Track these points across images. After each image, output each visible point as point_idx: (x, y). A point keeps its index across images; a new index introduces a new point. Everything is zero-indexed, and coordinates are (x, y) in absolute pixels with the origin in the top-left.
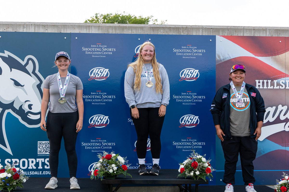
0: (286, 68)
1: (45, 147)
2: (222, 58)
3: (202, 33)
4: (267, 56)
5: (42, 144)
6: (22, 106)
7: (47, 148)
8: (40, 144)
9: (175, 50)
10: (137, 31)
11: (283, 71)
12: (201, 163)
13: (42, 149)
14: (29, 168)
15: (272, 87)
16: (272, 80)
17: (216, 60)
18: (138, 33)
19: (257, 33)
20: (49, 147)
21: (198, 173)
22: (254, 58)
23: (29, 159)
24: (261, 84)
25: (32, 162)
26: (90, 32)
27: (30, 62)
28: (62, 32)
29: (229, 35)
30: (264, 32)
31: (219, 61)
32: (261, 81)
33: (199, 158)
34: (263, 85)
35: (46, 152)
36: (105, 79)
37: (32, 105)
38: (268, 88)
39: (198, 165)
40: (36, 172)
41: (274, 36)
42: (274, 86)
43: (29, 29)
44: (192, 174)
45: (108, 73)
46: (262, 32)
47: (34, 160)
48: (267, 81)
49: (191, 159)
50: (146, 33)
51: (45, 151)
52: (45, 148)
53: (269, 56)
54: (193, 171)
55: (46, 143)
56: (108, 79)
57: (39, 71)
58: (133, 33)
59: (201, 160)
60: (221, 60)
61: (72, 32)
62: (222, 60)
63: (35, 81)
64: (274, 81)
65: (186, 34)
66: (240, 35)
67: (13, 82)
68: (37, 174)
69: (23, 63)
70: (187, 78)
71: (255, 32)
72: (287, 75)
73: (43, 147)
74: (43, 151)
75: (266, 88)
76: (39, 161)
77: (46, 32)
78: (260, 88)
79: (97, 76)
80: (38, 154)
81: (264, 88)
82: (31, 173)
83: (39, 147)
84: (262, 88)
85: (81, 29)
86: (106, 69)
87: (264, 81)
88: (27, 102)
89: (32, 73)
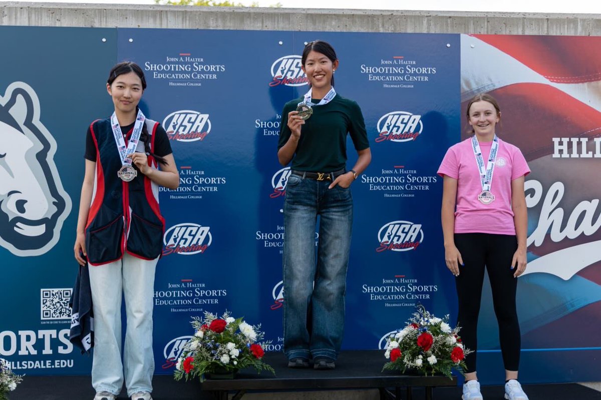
1: (58, 302)
2: (474, 87)
3: (428, 28)
4: (578, 83)
5: (51, 296)
7: (63, 305)
8: (47, 294)
9: (365, 70)
10: (276, 23)
12: (441, 336)
13: (52, 307)
14: (20, 353)
15: (590, 155)
16: (591, 138)
17: (462, 91)
18: (277, 29)
19: (555, 27)
20: (67, 302)
21: (432, 360)
22: (548, 86)
23: (20, 333)
24: (565, 147)
25: (28, 338)
26: (164, 27)
27: (20, 98)
28: (97, 25)
29: (489, 33)
30: (572, 25)
31: (468, 94)
32: (565, 140)
33: (433, 324)
34: (570, 149)
35: (60, 313)
36: (200, 138)
37: (26, 201)
38: (582, 156)
39: (434, 340)
40: (37, 362)
41: (593, 34)
42: (594, 153)
43: (16, 18)
44: (419, 362)
45: (207, 123)
46: (566, 26)
47: (32, 334)
48: (579, 140)
49: (415, 326)
50: (297, 28)
51: (58, 311)
52: (58, 305)
53: (583, 82)
54: (421, 356)
55: (61, 293)
56: (207, 138)
57: (41, 120)
58: (265, 29)
59: (439, 328)
60: (472, 93)
61: (119, 27)
62: (476, 92)
63: (32, 144)
64: (595, 139)
65: (390, 32)
66: (515, 33)
68: (40, 367)
69: (2, 102)
70: (393, 134)
71: (549, 25)
73: (54, 303)
74: (55, 313)
75: (577, 156)
76: (44, 336)
77: (58, 25)
78: (563, 156)
79: (181, 132)
80: (42, 318)
81: (572, 156)
82: (26, 366)
83: (45, 301)
84: (568, 156)
85: (142, 18)
86: (202, 113)
87: (572, 139)
88: (13, 195)
89: (24, 124)
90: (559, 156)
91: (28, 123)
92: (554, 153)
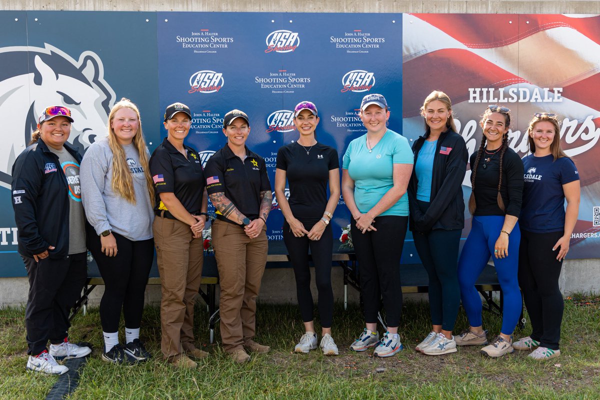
0: (519, 66)
2: (412, 52)
3: (379, 9)
4: (488, 48)
6: (78, 137)
9: (333, 40)
10: (270, 6)
11: (514, 72)
15: (496, 100)
16: (496, 88)
17: (403, 55)
18: (270, 11)
19: (472, 7)
22: (466, 51)
24: (477, 95)
26: (190, 10)
27: (89, 62)
28: (142, 10)
29: (424, 12)
30: (484, 5)
31: (408, 57)
32: (478, 90)
34: (482, 96)
36: (216, 90)
37: (96, 136)
38: (490, 101)
41: (500, 12)
42: (499, 99)
43: (85, 5)
45: (221, 80)
46: (480, 7)
48: (488, 89)
50: (284, 10)
53: (491, 48)
56: (221, 90)
58: (262, 11)
60: (411, 56)
61: (158, 11)
62: (414, 55)
63: (98, 96)
64: (500, 89)
65: (352, 12)
66: (442, 12)
67: (61, 97)
69: (78, 65)
70: (354, 87)
71: (468, 6)
72: (521, 78)
75: (486, 101)
77: (115, 10)
78: (476, 101)
79: (203, 86)
81: (483, 101)
84: (479, 101)
85: (174, 4)
86: (217, 73)
87: (483, 89)
88: (86, 131)
89: (93, 81)
90: (473, 101)
91: (96, 80)
92: (469, 99)
